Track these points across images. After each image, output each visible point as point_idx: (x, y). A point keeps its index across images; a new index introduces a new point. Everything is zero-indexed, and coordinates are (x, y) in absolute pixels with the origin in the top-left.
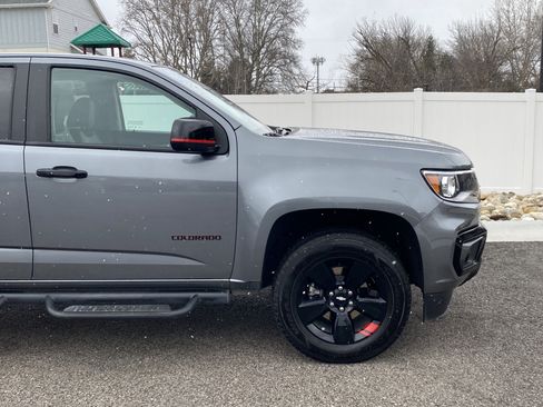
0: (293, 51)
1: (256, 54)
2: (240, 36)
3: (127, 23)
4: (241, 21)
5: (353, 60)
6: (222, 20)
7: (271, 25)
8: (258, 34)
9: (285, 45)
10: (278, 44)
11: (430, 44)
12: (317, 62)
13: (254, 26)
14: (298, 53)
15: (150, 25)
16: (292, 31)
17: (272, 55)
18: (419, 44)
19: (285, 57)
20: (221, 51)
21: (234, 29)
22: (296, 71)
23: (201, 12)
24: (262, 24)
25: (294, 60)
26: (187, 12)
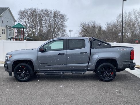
0: (64, 28)
1: (54, 29)
2: (50, 24)
3: (20, 20)
4: (51, 20)
5: (80, 31)
6: (46, 20)
7: (59, 21)
8: (55, 24)
9: (62, 27)
10: (60, 26)
11: (100, 28)
12: (71, 31)
13: (54, 22)
14: (66, 29)
15: (26, 20)
16: (64, 23)
17: (59, 29)
18: (97, 28)
19: (62, 30)
20: (45, 28)
21: (49, 22)
22: (65, 34)
23: (40, 17)
24: (56, 21)
25: (64, 31)
26: (36, 17)
